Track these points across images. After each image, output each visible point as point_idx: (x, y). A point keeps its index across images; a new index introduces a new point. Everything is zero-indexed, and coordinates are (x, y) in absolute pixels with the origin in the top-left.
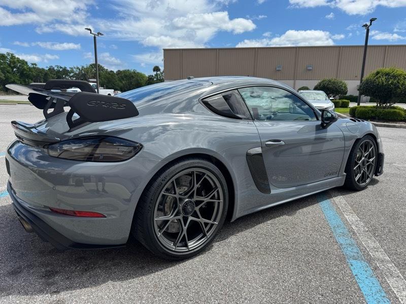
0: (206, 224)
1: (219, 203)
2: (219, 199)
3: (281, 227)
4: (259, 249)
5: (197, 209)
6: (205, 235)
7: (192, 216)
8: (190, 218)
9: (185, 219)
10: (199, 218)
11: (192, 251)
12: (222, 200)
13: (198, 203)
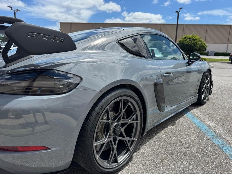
0: (129, 141)
1: (137, 123)
2: (137, 120)
3: (172, 135)
4: (167, 155)
5: (123, 130)
6: (128, 150)
7: (119, 136)
8: (119, 138)
9: (115, 140)
10: (124, 137)
11: (121, 165)
12: (139, 121)
13: (123, 125)
